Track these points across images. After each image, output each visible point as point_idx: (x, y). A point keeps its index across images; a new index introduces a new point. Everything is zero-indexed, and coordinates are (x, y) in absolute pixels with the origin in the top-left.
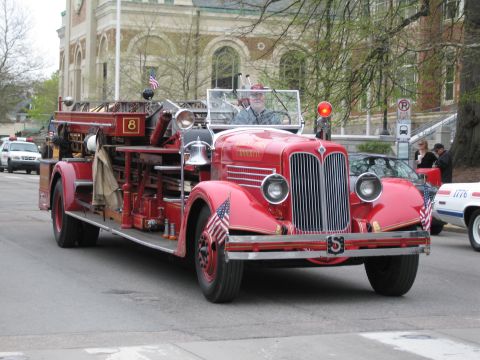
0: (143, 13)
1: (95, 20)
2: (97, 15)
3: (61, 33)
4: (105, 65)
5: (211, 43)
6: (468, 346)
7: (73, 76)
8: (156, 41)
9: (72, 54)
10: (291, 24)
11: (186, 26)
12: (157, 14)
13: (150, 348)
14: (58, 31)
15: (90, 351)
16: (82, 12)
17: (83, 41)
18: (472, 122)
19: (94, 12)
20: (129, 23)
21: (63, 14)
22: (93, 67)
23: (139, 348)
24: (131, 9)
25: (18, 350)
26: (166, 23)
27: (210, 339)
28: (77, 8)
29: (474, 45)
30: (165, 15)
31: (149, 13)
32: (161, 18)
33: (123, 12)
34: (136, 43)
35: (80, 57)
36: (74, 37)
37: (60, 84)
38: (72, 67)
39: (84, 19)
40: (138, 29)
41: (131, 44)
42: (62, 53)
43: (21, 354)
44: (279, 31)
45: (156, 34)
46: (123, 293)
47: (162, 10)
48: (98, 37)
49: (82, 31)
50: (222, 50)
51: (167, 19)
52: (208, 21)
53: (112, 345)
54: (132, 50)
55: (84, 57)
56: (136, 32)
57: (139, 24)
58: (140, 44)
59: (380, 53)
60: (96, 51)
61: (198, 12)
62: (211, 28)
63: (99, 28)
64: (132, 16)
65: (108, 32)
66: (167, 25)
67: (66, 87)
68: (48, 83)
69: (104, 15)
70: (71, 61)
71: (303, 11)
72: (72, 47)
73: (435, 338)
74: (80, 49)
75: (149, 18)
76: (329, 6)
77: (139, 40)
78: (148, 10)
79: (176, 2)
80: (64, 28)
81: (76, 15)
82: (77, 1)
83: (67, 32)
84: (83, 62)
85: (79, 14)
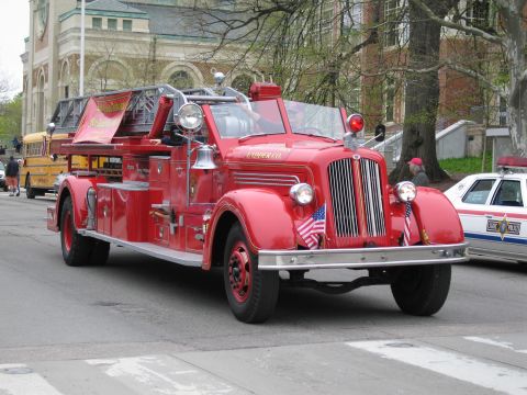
0: (104, 40)
1: (57, 46)
2: (59, 41)
3: (24, 58)
4: (67, 88)
5: (167, 68)
6: (450, 354)
7: (36, 99)
8: (115, 66)
9: (35, 77)
10: (249, 50)
11: (145, 52)
12: (118, 40)
13: (149, 358)
14: (22, 56)
15: (91, 362)
16: (45, 39)
17: (46, 66)
18: (416, 142)
19: (56, 38)
20: (91, 49)
21: (27, 40)
22: (55, 90)
23: (137, 359)
24: (93, 36)
25: (21, 362)
26: (125, 49)
27: (204, 350)
28: (40, 34)
29: (424, 70)
30: (124, 41)
31: (109, 40)
32: (121, 44)
33: (86, 38)
34: (97, 67)
35: (43, 80)
36: (37, 62)
37: (24, 105)
38: (35, 90)
39: (46, 45)
40: (99, 54)
41: (92, 69)
42: (25, 77)
43: (24, 365)
44: (237, 56)
45: (116, 59)
46: (109, 305)
47: (121, 37)
48: (60, 62)
49: (45, 56)
50: (178, 74)
51: (126, 45)
52: (165, 47)
53: (111, 357)
54: (93, 74)
55: (47, 81)
56: (97, 57)
57: (101, 49)
58: (100, 68)
59: (332, 78)
60: (59, 75)
61: (155, 39)
62: (167, 54)
63: (60, 54)
64: (93, 42)
65: (70, 58)
66: (126, 51)
67: (29, 108)
68: (12, 105)
69: (66, 41)
70: (34, 85)
71: (259, 38)
72: (34, 71)
73: (418, 347)
74: (43, 73)
75: (109, 44)
76: (284, 34)
77: (100, 64)
78: (107, 36)
79: (134, 30)
80: (27, 53)
81: (39, 41)
82: (40, 28)
83: (30, 57)
84: (46, 86)
85: (42, 40)
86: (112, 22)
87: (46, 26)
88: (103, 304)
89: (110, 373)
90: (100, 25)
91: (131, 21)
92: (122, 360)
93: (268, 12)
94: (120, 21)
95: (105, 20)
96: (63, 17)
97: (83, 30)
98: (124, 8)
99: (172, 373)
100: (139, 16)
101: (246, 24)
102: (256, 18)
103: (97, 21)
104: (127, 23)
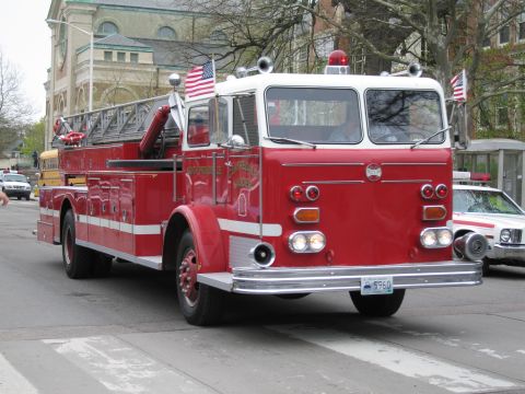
0: (113, 70)
1: (75, 75)
2: (76, 71)
3: (47, 86)
8: (123, 92)
9: (56, 103)
11: (147, 81)
12: (123, 71)
13: (95, 339)
14: (45, 84)
15: (46, 341)
16: (64, 69)
17: (65, 93)
19: (73, 69)
20: (100, 77)
21: (49, 71)
23: (86, 339)
24: (103, 67)
26: (131, 78)
27: (145, 332)
28: (59, 65)
30: (131, 71)
31: (117, 70)
32: (127, 74)
33: (94, 69)
34: (107, 95)
35: (63, 105)
36: (57, 89)
37: (46, 126)
38: (56, 113)
39: (65, 75)
40: (109, 83)
41: (103, 95)
42: (47, 102)
45: (124, 87)
47: (128, 68)
48: (77, 89)
49: (64, 84)
51: (133, 75)
52: (165, 77)
53: (65, 337)
54: (104, 100)
55: (66, 106)
56: (107, 86)
57: (109, 78)
58: (110, 95)
60: (75, 101)
61: (158, 69)
63: (77, 82)
64: (104, 72)
65: (84, 85)
66: (132, 80)
67: (51, 128)
68: (37, 126)
69: (81, 72)
70: (55, 109)
72: (55, 97)
74: (63, 99)
75: (117, 74)
77: (110, 92)
78: (116, 67)
79: (140, 61)
80: (49, 82)
81: (58, 71)
82: (60, 61)
83: (52, 85)
84: (65, 110)
85: (61, 70)
86: (121, 55)
87: (65, 58)
88: (76, 295)
89: (59, 350)
90: (111, 58)
91: (137, 55)
92: (73, 340)
93: (244, 46)
94: (128, 54)
95: (115, 53)
96: (79, 51)
97: (92, 62)
98: (132, 43)
99: (110, 350)
100: (144, 50)
101: (224, 57)
102: (233, 52)
103: (108, 54)
104: (134, 56)
